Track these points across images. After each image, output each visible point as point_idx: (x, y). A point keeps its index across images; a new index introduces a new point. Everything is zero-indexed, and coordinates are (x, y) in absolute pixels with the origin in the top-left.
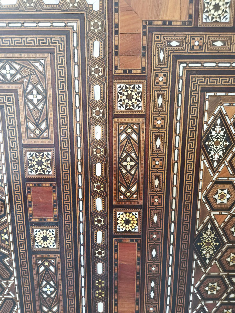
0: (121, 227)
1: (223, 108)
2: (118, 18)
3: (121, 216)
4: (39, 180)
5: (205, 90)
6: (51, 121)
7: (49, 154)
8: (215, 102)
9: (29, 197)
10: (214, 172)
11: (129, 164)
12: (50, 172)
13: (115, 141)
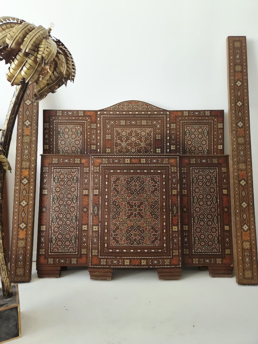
0: (172, 149)
1: (188, 128)
2: (171, 115)
3: (172, 146)
4: (158, 140)
5: (185, 125)
6: (161, 130)
7: (160, 135)
8: (187, 127)
9: (156, 143)
10: (188, 138)
11: (173, 137)
12: (160, 138)
13: (171, 133)
